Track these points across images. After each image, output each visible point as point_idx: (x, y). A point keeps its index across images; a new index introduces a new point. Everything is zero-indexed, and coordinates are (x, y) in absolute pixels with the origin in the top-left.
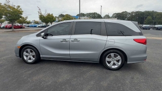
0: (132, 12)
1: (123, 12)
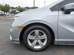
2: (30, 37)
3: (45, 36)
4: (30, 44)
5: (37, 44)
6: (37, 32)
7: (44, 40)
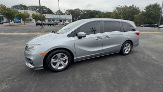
0: (84, 10)
1: (76, 9)
2: (53, 61)
3: (66, 57)
4: (54, 67)
5: (61, 65)
6: (59, 55)
7: (66, 60)
